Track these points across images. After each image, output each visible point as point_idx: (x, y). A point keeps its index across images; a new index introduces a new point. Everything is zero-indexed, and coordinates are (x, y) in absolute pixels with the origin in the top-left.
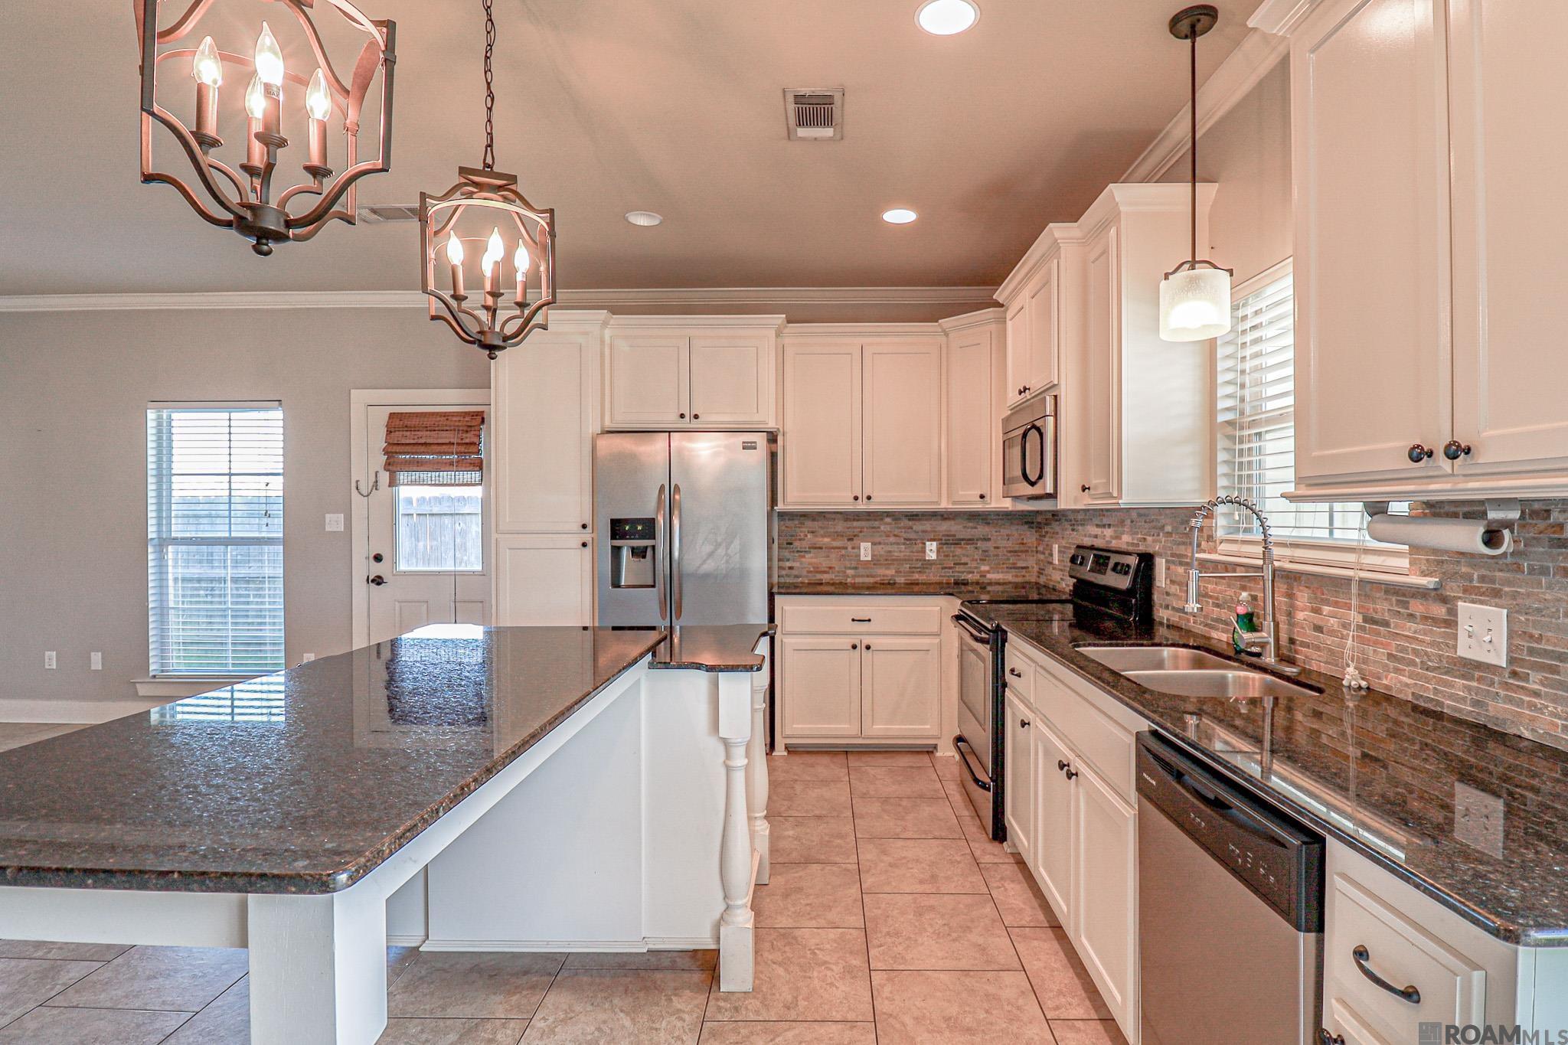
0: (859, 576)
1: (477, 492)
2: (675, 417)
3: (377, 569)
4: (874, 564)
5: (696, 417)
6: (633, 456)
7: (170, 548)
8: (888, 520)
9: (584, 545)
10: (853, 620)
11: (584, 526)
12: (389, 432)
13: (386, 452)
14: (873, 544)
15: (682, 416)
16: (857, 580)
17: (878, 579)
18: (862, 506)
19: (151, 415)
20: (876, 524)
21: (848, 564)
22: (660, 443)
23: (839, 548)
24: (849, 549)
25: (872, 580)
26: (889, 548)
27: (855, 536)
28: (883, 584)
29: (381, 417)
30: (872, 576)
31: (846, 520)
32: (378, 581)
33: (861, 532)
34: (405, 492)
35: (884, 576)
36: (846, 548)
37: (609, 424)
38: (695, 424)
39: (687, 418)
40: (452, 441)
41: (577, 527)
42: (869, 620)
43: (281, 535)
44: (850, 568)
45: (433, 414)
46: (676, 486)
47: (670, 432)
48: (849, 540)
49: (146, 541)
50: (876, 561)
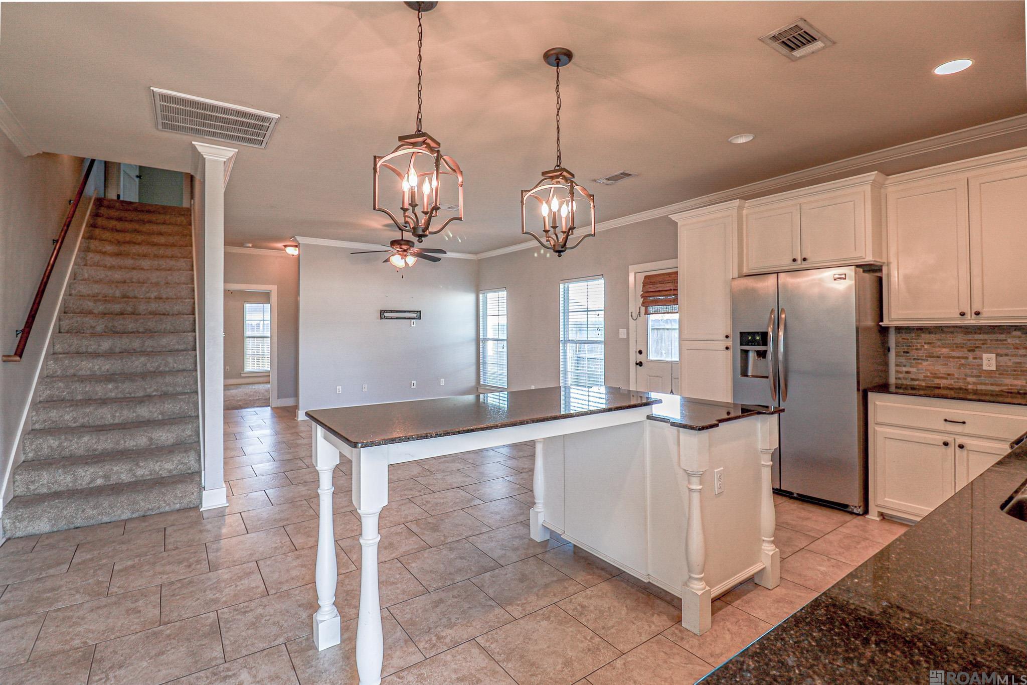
0: (981, 384)
1: (676, 316)
2: (790, 261)
3: (640, 358)
4: (1000, 374)
5: (805, 259)
6: (754, 290)
7: (568, 344)
8: (1018, 333)
9: (727, 348)
10: (946, 420)
11: (727, 337)
12: (644, 286)
13: (642, 296)
14: (997, 355)
15: (794, 260)
16: (979, 387)
17: (1004, 388)
18: (970, 321)
19: (562, 286)
20: (1003, 337)
21: (968, 371)
22: (771, 281)
23: (959, 358)
24: (971, 359)
25: (997, 388)
26: (1018, 360)
27: (977, 347)
28: (1011, 393)
29: (641, 277)
30: (997, 385)
31: (967, 333)
32: (640, 364)
33: (983, 344)
34: (652, 317)
35: (1011, 385)
36: (967, 358)
37: (745, 271)
38: (805, 265)
39: (799, 262)
40: (671, 288)
41: (723, 337)
42: (964, 423)
43: (603, 339)
44: (972, 376)
45: (663, 274)
46: (783, 310)
47: (778, 273)
48: (969, 351)
49: (559, 341)
50: (1001, 370)
